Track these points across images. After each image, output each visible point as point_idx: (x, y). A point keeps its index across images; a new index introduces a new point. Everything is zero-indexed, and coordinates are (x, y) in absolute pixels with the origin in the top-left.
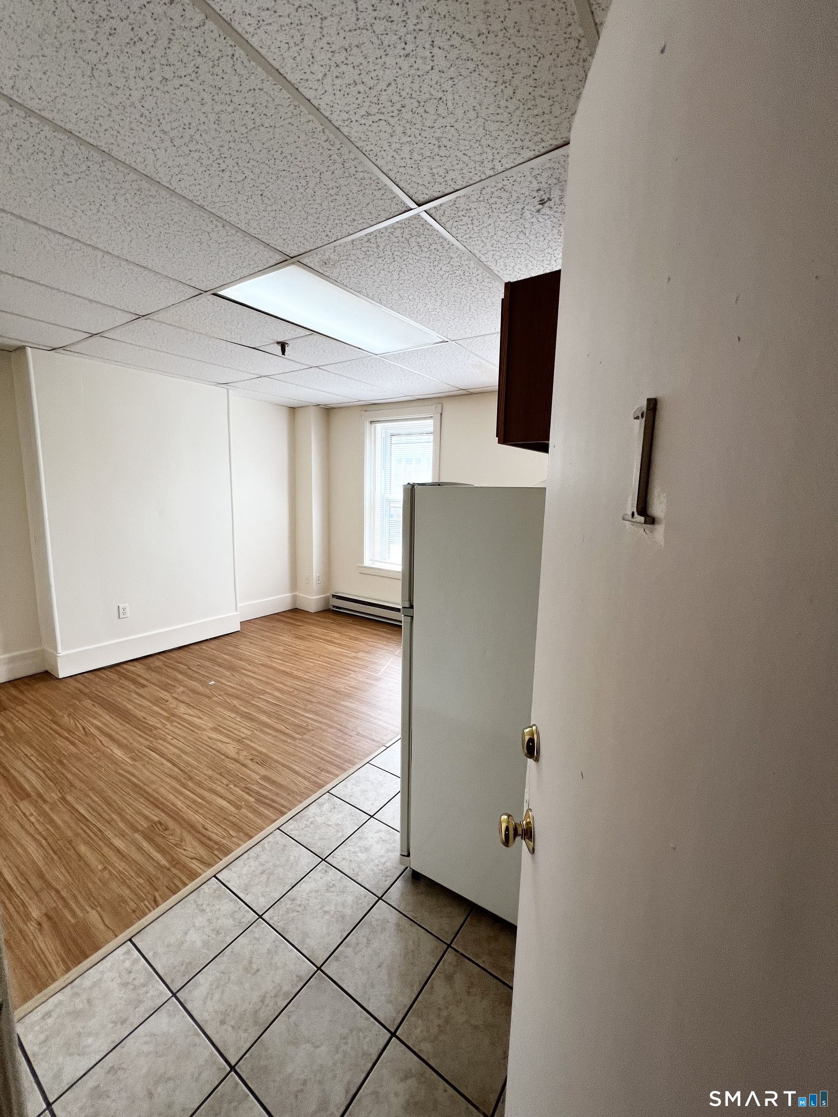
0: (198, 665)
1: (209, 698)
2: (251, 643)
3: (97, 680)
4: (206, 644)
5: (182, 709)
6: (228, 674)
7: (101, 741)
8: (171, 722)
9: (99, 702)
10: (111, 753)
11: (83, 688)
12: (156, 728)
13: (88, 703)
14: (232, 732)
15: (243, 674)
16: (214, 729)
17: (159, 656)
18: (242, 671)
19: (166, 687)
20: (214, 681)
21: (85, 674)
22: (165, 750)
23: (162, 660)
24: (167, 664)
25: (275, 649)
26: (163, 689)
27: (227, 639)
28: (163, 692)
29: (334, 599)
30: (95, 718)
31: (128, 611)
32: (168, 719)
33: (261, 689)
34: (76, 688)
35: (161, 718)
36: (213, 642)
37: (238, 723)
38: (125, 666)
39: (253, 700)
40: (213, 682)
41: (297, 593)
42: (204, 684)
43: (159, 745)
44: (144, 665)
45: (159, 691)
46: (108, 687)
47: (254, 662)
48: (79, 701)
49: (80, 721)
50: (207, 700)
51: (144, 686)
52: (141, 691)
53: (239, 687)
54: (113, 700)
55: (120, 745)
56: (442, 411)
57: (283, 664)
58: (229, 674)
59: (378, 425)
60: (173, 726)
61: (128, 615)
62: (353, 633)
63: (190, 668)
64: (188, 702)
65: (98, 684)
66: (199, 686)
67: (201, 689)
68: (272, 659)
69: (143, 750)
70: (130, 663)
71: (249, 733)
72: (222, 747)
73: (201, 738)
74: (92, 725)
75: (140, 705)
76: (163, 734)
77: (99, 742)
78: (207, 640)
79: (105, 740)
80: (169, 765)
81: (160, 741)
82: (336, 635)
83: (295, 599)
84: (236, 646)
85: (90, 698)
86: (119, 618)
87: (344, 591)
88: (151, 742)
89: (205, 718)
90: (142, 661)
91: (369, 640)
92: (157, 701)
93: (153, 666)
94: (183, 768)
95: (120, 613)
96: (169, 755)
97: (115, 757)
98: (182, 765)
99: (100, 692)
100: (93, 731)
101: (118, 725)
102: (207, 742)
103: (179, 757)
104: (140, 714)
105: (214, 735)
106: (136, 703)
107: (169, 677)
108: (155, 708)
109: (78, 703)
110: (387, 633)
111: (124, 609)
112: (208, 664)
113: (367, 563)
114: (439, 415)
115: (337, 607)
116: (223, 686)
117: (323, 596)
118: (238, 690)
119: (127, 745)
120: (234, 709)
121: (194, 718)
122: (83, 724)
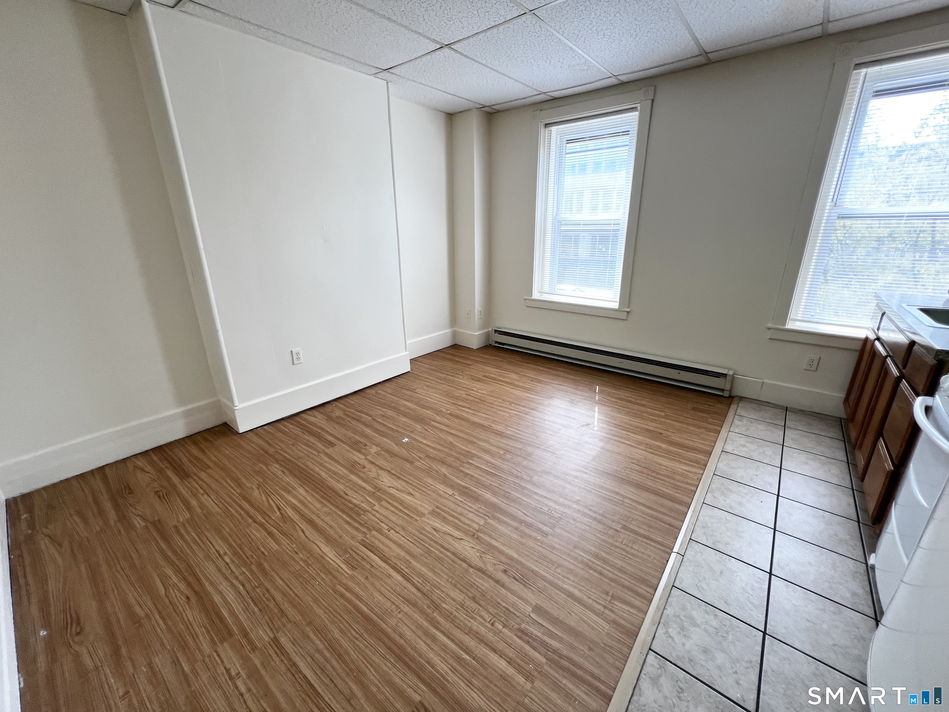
0: (382, 415)
1: (411, 463)
2: (428, 386)
3: (279, 435)
4: (380, 386)
5: (386, 480)
6: (418, 427)
7: (303, 531)
8: (379, 500)
9: (288, 467)
10: (321, 553)
11: (266, 446)
12: (365, 511)
13: (276, 468)
14: (460, 520)
15: (434, 427)
16: (433, 513)
17: (336, 403)
18: (433, 423)
19: (356, 446)
20: (407, 437)
21: (266, 427)
22: (386, 549)
23: (340, 408)
24: (348, 413)
25: (457, 395)
26: (354, 449)
27: (399, 381)
28: (355, 452)
29: (497, 334)
30: (289, 492)
31: (301, 355)
32: (373, 495)
33: (465, 451)
34: (259, 446)
35: (364, 493)
36: (387, 384)
37: (460, 504)
38: (303, 415)
39: (463, 467)
40: (407, 440)
41: (456, 329)
42: (399, 444)
43: (375, 538)
44: (324, 414)
45: (350, 452)
46: (293, 445)
47: (442, 411)
48: (267, 465)
49: (273, 496)
50: (408, 465)
51: (332, 444)
52: (330, 451)
53: (439, 447)
54: (303, 464)
55: (329, 540)
56: (654, 96)
57: (475, 414)
58: (420, 427)
59: (554, 129)
60: (382, 506)
61: (302, 360)
62: (531, 374)
63: (375, 420)
64: (389, 469)
65: (282, 441)
66: (392, 444)
67: (396, 449)
68: (459, 407)
69: (358, 549)
70: (308, 412)
71: (482, 522)
72: (458, 546)
73: (425, 530)
74: (288, 504)
75: (335, 473)
76: (375, 522)
77: (302, 534)
78: (380, 382)
79: (309, 531)
80: (399, 578)
81: (374, 532)
82: (514, 376)
83: (454, 334)
84: (413, 391)
85: (277, 461)
86: (293, 364)
87: (506, 326)
88: (365, 534)
89: (417, 494)
90: (321, 410)
91: (554, 382)
92: (353, 467)
93: (334, 416)
94: (418, 585)
95: (294, 358)
96: (393, 559)
97: (327, 561)
98: (416, 579)
99: (286, 452)
100: (290, 512)
101: (319, 506)
102: (433, 535)
103: (407, 562)
104: (339, 487)
105: (437, 524)
106: (330, 470)
107: (355, 431)
108: (354, 478)
109: (265, 468)
110: (568, 373)
111: (298, 354)
112: (390, 413)
113: (536, 295)
114: (650, 102)
115: (500, 343)
116: (420, 445)
117: (483, 332)
118: (439, 450)
119: (335, 539)
120: (445, 481)
121: (403, 495)
122: (278, 502)
